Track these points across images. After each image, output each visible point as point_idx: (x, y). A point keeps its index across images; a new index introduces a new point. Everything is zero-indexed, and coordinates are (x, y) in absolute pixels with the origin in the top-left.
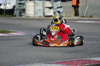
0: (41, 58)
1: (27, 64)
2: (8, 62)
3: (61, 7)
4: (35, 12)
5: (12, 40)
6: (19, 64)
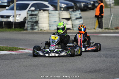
3: (81, 18)
4: (49, 24)
5: (22, 58)
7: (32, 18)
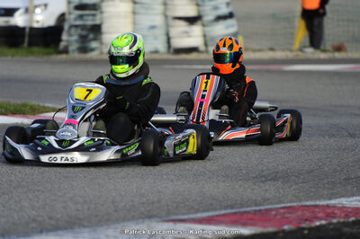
0: (153, 203)
1: (102, 226)
2: (34, 220)
3: (230, 16)
6: (75, 224)
7: (81, 17)
